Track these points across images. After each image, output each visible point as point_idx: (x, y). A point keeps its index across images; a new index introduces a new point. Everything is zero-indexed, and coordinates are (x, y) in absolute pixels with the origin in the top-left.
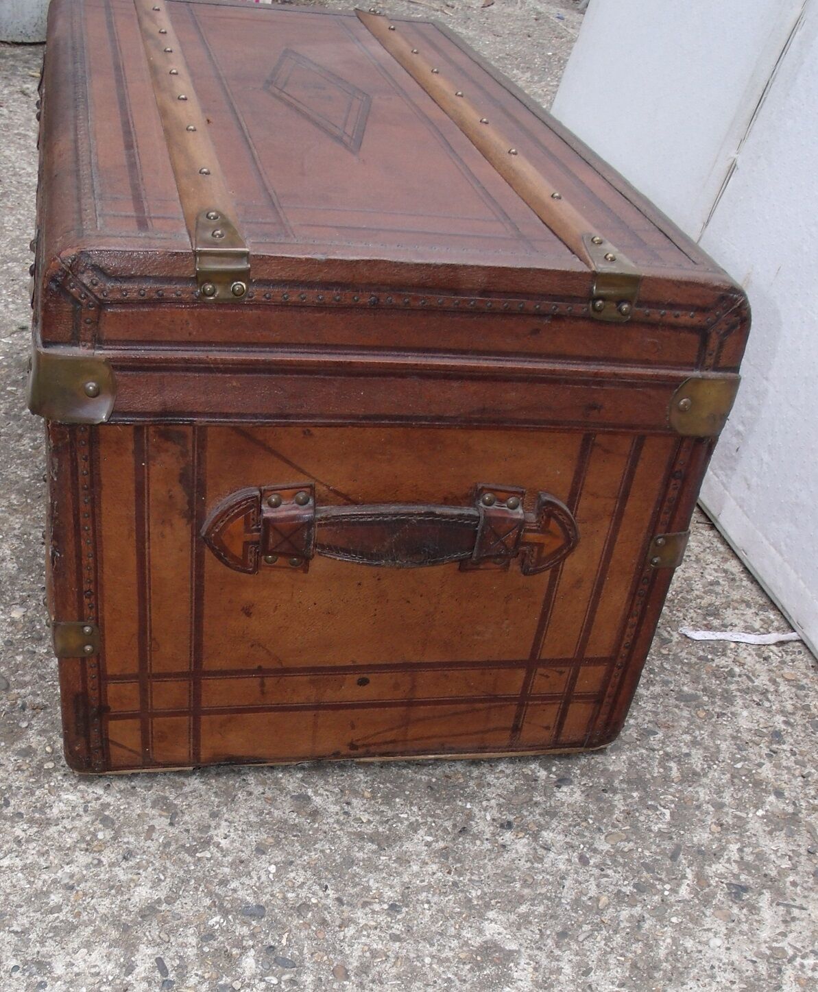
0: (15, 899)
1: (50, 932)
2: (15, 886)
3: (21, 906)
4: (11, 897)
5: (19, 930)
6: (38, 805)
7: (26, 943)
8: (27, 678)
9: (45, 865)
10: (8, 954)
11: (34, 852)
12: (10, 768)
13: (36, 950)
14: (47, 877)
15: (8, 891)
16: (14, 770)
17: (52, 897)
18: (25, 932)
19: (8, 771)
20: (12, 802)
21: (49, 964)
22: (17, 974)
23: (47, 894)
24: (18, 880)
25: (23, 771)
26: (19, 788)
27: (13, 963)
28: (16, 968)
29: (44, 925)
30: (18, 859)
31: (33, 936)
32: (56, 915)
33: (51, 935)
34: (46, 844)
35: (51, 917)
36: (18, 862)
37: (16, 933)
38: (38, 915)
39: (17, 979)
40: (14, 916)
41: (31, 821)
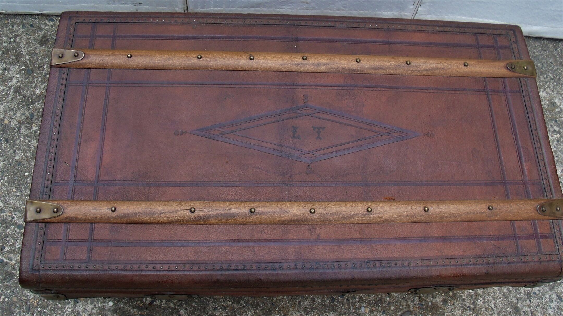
0: (506, 302)
1: (517, 291)
2: (502, 302)
3: (508, 300)
4: (505, 304)
5: (517, 300)
6: (469, 297)
7: (521, 298)
8: (404, 304)
9: (493, 294)
10: (525, 303)
11: (488, 297)
12: (453, 307)
13: (523, 295)
14: (498, 293)
15: (503, 305)
16: (454, 306)
17: (505, 291)
18: (517, 299)
19: (454, 308)
20: (469, 305)
21: (527, 291)
22: (532, 300)
23: (504, 293)
24: (499, 302)
25: (454, 303)
26: (462, 304)
27: (528, 302)
28: (530, 301)
29: (515, 293)
30: (491, 302)
31: (519, 296)
32: (511, 290)
33: (518, 291)
34: (486, 294)
35: (512, 291)
36: (493, 302)
37: (518, 301)
38: (511, 295)
39: (533, 300)
40: (512, 302)
41: (476, 299)
